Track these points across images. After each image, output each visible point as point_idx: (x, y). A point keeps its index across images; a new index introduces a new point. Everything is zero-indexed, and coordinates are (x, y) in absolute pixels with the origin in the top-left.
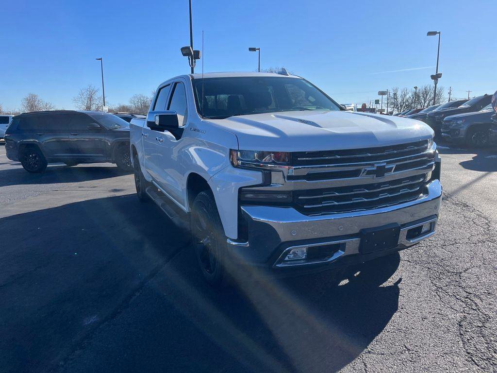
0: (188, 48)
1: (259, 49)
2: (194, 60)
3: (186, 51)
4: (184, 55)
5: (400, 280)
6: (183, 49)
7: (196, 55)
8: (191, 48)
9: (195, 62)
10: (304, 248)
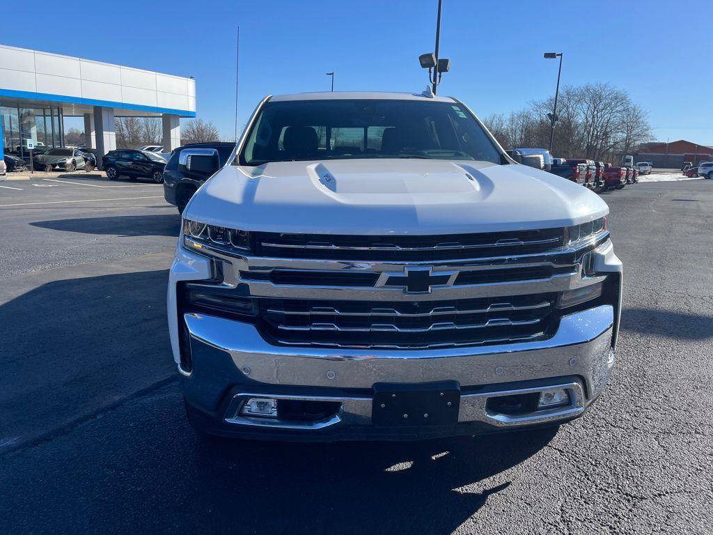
0: (430, 55)
1: (561, 55)
2: (438, 74)
3: (426, 61)
4: (424, 66)
5: (507, 484)
6: (421, 58)
7: (443, 66)
8: (434, 56)
9: (440, 76)
10: (272, 400)
